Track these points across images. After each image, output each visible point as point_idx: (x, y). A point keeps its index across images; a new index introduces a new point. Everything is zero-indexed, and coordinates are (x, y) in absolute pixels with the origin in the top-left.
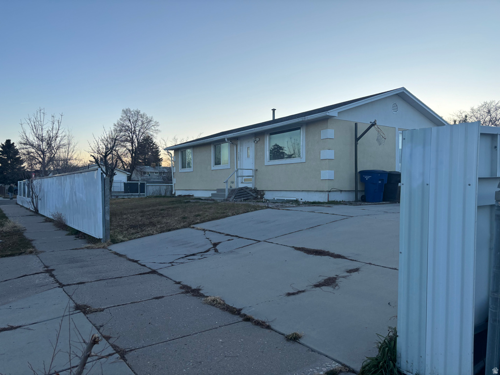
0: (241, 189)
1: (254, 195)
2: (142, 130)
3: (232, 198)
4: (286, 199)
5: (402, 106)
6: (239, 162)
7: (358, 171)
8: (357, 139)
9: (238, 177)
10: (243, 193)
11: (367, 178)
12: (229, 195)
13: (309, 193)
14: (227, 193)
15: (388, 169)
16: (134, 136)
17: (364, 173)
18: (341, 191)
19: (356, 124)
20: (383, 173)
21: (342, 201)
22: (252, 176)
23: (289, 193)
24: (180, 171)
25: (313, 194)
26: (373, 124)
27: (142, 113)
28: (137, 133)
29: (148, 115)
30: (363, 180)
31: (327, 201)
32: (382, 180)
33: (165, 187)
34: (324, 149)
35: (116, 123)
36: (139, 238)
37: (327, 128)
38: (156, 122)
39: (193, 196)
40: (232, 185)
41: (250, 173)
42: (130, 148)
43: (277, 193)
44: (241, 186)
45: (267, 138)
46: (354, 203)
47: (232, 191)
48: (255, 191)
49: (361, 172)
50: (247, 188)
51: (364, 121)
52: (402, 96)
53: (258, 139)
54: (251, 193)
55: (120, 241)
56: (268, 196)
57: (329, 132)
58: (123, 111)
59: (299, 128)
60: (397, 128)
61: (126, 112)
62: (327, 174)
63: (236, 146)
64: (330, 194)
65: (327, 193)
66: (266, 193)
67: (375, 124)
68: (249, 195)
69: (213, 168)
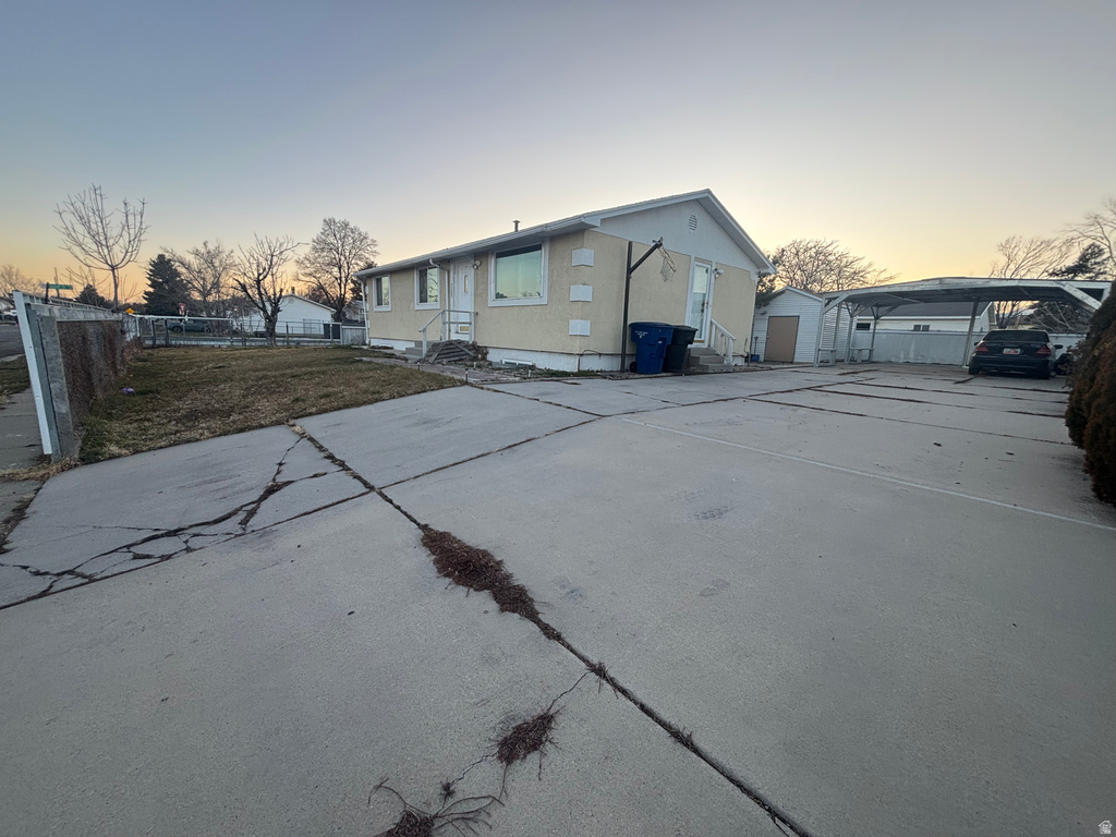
0: (450, 343)
1: (471, 353)
2: (354, 252)
3: (433, 358)
4: (518, 362)
5: (704, 221)
6: (452, 299)
7: (629, 323)
8: (630, 270)
9: (450, 323)
10: (452, 350)
11: (641, 334)
12: (428, 351)
13: (552, 356)
14: (425, 349)
15: (674, 322)
16: (343, 258)
17: (636, 327)
18: (600, 355)
19: (630, 243)
20: (666, 328)
21: (601, 371)
22: (470, 324)
23: (522, 352)
24: (375, 310)
25: (558, 357)
26: (658, 246)
27: (352, 226)
28: (347, 254)
29: (361, 230)
30: (634, 337)
31: (576, 371)
32: (664, 340)
34: (575, 283)
35: (315, 238)
36: (161, 448)
37: (582, 247)
38: (372, 240)
40: (442, 335)
41: (465, 318)
42: (338, 275)
43: (505, 352)
44: (454, 337)
45: (492, 261)
46: (617, 374)
47: (434, 346)
48: (475, 347)
49: (632, 325)
50: (460, 342)
51: (643, 240)
52: (705, 205)
53: (478, 263)
54: (466, 350)
55: (107, 456)
56: (493, 356)
57: (584, 254)
58: (325, 221)
59: (538, 248)
60: (693, 257)
61: (329, 223)
62: (579, 326)
63: (448, 272)
64: (583, 359)
65: (577, 358)
66: (490, 351)
67: (661, 244)
68: (462, 353)
69: (415, 308)
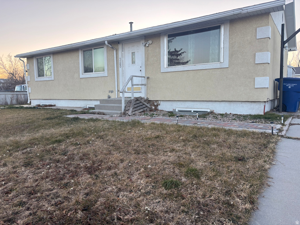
0: (137, 100)
1: (148, 105)
3: (130, 111)
6: (120, 69)
8: (284, 43)
10: (138, 105)
13: (232, 104)
14: (123, 105)
22: (145, 85)
23: (198, 103)
24: (36, 80)
31: (262, 113)
33: (10, 96)
34: (261, 51)
37: (268, 25)
39: (54, 106)
40: (110, 94)
43: (179, 103)
45: (165, 40)
47: (129, 103)
48: (149, 101)
50: (141, 98)
53: (150, 42)
54: (146, 104)
56: (164, 107)
63: (116, 51)
65: (263, 104)
66: (162, 103)
68: (144, 106)
69: (81, 76)
